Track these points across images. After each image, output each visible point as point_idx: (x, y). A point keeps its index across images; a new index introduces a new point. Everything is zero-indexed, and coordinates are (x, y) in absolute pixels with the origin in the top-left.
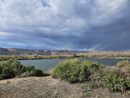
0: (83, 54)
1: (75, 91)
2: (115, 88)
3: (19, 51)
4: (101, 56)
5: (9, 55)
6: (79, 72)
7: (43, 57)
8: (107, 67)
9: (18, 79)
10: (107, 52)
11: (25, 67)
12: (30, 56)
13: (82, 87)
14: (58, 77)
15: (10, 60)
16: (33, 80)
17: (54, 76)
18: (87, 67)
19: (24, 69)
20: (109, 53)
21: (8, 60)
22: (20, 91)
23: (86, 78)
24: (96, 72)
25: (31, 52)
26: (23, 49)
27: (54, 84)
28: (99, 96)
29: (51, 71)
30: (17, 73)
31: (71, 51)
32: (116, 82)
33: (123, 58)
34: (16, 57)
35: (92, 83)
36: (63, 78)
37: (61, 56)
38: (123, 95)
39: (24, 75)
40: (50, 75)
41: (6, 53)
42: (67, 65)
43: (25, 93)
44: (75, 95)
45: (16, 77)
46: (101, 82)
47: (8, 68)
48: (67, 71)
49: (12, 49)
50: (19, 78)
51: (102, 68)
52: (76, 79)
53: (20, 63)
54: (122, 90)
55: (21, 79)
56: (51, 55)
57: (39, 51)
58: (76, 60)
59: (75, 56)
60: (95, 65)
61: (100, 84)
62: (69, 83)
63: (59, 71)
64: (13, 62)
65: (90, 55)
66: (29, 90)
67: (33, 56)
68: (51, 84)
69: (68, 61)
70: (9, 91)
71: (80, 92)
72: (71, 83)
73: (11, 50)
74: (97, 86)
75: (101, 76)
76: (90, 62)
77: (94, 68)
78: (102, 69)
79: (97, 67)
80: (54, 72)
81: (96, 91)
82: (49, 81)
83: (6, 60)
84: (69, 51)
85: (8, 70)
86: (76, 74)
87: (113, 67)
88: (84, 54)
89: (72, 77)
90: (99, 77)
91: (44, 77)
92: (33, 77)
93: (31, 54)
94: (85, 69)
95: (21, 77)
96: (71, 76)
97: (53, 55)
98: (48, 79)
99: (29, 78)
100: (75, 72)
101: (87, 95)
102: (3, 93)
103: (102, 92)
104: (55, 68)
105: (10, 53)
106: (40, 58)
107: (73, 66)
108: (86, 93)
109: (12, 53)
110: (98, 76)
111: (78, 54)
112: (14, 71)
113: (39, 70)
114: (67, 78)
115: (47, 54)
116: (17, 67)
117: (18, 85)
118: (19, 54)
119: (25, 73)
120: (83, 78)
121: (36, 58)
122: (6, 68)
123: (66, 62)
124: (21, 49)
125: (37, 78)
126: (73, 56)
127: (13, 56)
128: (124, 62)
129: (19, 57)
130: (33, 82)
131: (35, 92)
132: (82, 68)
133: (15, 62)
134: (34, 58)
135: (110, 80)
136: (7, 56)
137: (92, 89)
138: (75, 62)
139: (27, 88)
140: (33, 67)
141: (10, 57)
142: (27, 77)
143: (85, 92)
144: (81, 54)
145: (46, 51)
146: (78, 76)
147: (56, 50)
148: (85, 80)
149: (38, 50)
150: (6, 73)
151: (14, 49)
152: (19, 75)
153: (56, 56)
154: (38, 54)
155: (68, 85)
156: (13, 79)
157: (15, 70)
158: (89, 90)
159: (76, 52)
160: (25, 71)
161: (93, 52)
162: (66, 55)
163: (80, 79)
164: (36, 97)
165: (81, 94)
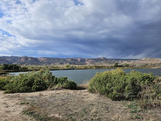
0: (128, 63)
1: (119, 110)
3: (50, 60)
4: (154, 65)
5: (40, 65)
6: (124, 87)
7: (76, 67)
9: (50, 92)
11: (57, 78)
12: (61, 66)
14: (96, 91)
15: (42, 70)
16: (67, 93)
17: (91, 90)
18: (136, 80)
19: (56, 80)
21: (39, 70)
22: (53, 106)
23: (134, 95)
24: (148, 87)
25: (63, 61)
26: (54, 58)
27: (92, 100)
28: (154, 119)
29: (87, 84)
30: (49, 85)
31: (111, 59)
34: (47, 67)
35: (144, 101)
36: (102, 94)
37: (98, 65)
39: (56, 87)
41: (37, 63)
42: (107, 77)
43: (59, 108)
44: (120, 116)
45: (48, 89)
46: (157, 100)
47: (39, 79)
48: (108, 85)
49: (43, 58)
50: (51, 90)
52: (120, 95)
53: (51, 73)
55: (54, 92)
56: (86, 64)
57: (72, 60)
58: (119, 70)
59: (117, 66)
60: (148, 78)
61: (155, 104)
62: (111, 100)
63: (97, 85)
64: (45, 72)
65: (138, 64)
66: (62, 105)
67: (65, 66)
68: (87, 100)
69: (108, 72)
70: (41, 104)
71: (127, 112)
72: (113, 100)
73: (41, 59)
74: (151, 106)
76: (139, 73)
77: (146, 81)
78: (159, 83)
79: (151, 80)
80: (91, 85)
82: (84, 95)
84: (108, 59)
85: (40, 82)
86: (120, 89)
88: (130, 63)
89: (114, 92)
90: (155, 93)
91: (79, 91)
92: (66, 90)
93: (62, 64)
94: (133, 83)
95: (53, 90)
96: (112, 90)
97: (88, 64)
99: (62, 91)
100: (119, 87)
101: (136, 117)
102: (36, 106)
103: (159, 115)
104: (92, 80)
105: (41, 63)
106: (73, 69)
107: (115, 78)
108: (136, 115)
110: (152, 92)
111: (120, 63)
112: (46, 83)
113: (73, 82)
114: (108, 93)
115: (81, 63)
116: (49, 78)
117: (50, 98)
118: (49, 63)
119: (58, 85)
120: (130, 94)
121: (68, 68)
122: (38, 79)
123: (105, 72)
124: (52, 58)
125: (71, 92)
126: (113, 65)
127: (44, 66)
129: (50, 67)
130: (66, 96)
132: (129, 81)
133: (46, 73)
134: (66, 68)
136: (38, 66)
137: (143, 110)
138: (117, 73)
139: (60, 103)
140: (66, 78)
141: (41, 68)
143: (133, 112)
144: (125, 63)
145: (79, 60)
146: (123, 91)
147: (91, 58)
148: (133, 97)
149: (70, 59)
150: (38, 85)
151: (44, 58)
152: (51, 87)
153: (91, 65)
154: (70, 63)
155: (110, 103)
156: (45, 92)
157: (47, 81)
158: (139, 111)
159: (118, 60)
160: (57, 83)
161: (143, 59)
162: (104, 65)
163: (126, 95)
164: (71, 113)
165: (128, 115)
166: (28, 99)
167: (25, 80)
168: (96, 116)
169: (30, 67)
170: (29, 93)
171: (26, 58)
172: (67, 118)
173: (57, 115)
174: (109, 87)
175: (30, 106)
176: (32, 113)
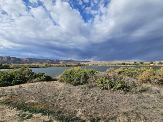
0: (85, 63)
1: (76, 91)
2: (104, 87)
3: (31, 60)
5: (22, 64)
6: (80, 77)
7: (53, 66)
8: (100, 72)
9: (30, 84)
10: (102, 62)
11: (36, 74)
12: (41, 65)
13: (82, 88)
14: (64, 81)
15: (23, 68)
16: (43, 84)
17: (61, 81)
18: (86, 73)
19: (35, 75)
20: (103, 63)
21: (20, 68)
22: (31, 94)
23: (85, 81)
24: (92, 77)
25: (44, 61)
26: (35, 59)
27: (61, 87)
28: (93, 93)
29: (59, 77)
30: (28, 79)
31: (76, 61)
32: (105, 83)
33: (112, 66)
34: (29, 65)
35: (90, 84)
36: (68, 82)
37: (68, 64)
38: (109, 91)
39: (35, 80)
40: (57, 80)
41: (19, 62)
42: (72, 72)
43: (35, 96)
44: (77, 94)
45: (28, 82)
46: (95, 83)
47: (20, 75)
49: (25, 58)
50: (30, 83)
51: (97, 73)
52: (78, 82)
53: (31, 70)
54: (109, 88)
55: (32, 84)
57: (50, 61)
58: (79, 68)
59: (79, 65)
60: (92, 72)
61: (94, 85)
62: (72, 86)
63: (65, 76)
64: (25, 69)
65: (90, 64)
66: (39, 93)
67: (44, 65)
68: (58, 87)
69: (72, 69)
70: (20, 94)
72: (74, 85)
74: (93, 86)
75: (96, 79)
76: (88, 69)
77: (91, 74)
80: (61, 77)
81: (91, 90)
82: (56, 84)
83: (19, 68)
84: (74, 61)
85: (20, 77)
86: (78, 79)
87: (104, 73)
88: (86, 63)
89: (75, 81)
90: (94, 80)
91: (53, 82)
92: (43, 82)
93: (42, 63)
94: (85, 75)
95: (32, 82)
96: (74, 80)
97: (61, 64)
98: (55, 83)
99: (39, 83)
100: (77, 77)
102: (14, 96)
103: (95, 91)
104: (62, 74)
105: (23, 62)
106: (50, 67)
107: (76, 73)
108: (85, 92)
109: (25, 62)
110: (93, 79)
111: (81, 63)
112: (26, 77)
113: (49, 76)
114: (71, 82)
115: (56, 63)
116: (29, 74)
117: (29, 88)
118: (31, 63)
119: (36, 79)
120: (83, 81)
121: (47, 66)
122: (18, 75)
123: (70, 69)
124: (34, 59)
125: (46, 83)
126: (77, 64)
127: (26, 65)
128: (111, 69)
129: (31, 65)
130: (42, 86)
131: (44, 94)
132: (83, 74)
133: (27, 69)
134: (45, 66)
135: (101, 82)
136: (20, 65)
137: (89, 89)
138: (78, 69)
139: (37, 91)
140: (44, 74)
141: (23, 66)
142: (38, 82)
143: (83, 91)
144: (83, 63)
145: (55, 61)
146: (80, 80)
147: (64, 60)
148: (84, 83)
149: (48, 60)
150: (18, 80)
151: (27, 58)
152: (30, 81)
153: (63, 64)
154: (49, 63)
155: (72, 87)
156: (25, 84)
157: (27, 76)
158: (87, 90)
159: (80, 61)
160: (36, 77)
162: (72, 64)
163: (81, 82)
164: (45, 97)
165: (81, 93)
166: (7, 91)
167: (5, 76)
168: (62, 97)
169: (12, 65)
170: (8, 87)
171: (9, 58)
172: (41, 102)
173: (33, 101)
174: (72, 78)
175: (8, 97)
176: (9, 103)
